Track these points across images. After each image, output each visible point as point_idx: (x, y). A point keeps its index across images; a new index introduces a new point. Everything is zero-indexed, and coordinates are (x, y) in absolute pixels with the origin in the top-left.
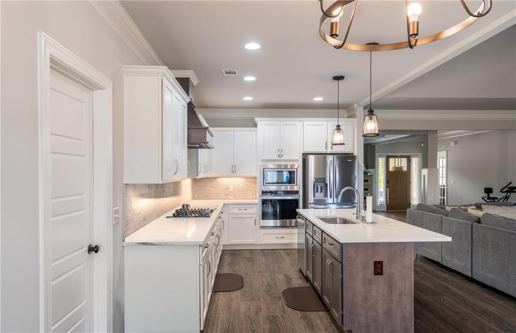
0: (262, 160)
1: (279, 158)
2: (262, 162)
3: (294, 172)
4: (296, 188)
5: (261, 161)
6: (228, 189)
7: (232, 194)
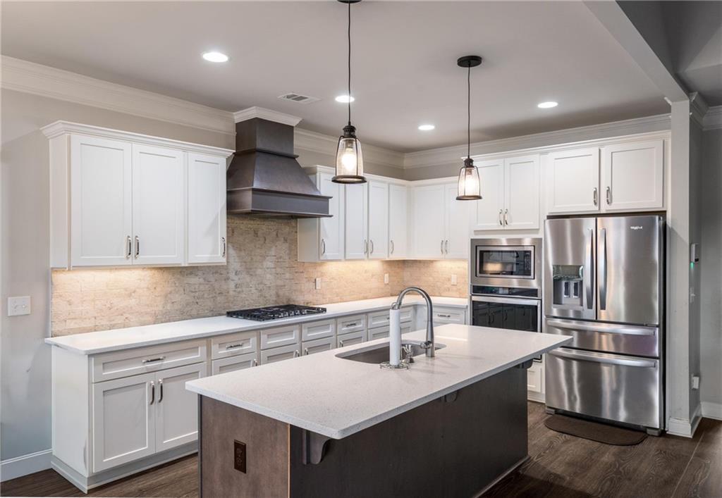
0: (475, 231)
1: (502, 228)
2: (476, 234)
3: (530, 252)
4: (534, 284)
5: (473, 233)
6: (449, 280)
7: (455, 288)
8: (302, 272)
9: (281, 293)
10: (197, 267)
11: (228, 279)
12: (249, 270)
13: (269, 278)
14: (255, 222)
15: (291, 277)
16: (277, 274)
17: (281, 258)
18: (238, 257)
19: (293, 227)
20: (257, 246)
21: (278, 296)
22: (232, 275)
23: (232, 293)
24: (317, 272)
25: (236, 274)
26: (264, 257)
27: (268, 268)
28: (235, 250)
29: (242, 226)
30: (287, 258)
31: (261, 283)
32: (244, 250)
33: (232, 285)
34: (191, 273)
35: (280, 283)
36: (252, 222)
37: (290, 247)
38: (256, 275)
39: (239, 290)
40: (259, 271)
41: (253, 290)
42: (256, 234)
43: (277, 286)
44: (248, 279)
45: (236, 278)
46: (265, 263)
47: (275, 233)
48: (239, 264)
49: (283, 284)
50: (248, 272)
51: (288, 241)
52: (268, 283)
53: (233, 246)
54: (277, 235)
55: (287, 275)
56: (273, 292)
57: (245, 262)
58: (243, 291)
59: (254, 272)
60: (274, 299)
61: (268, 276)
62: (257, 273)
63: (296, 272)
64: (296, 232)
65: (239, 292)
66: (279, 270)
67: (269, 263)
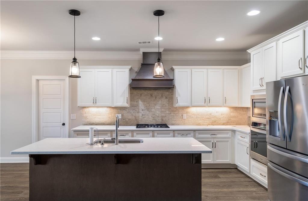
0: (253, 91)
8: (176, 111)
9: (164, 119)
10: (126, 107)
11: (139, 112)
12: (148, 109)
13: (158, 113)
14: (151, 91)
15: (170, 113)
16: (162, 111)
17: (164, 105)
18: (144, 104)
19: (170, 92)
20: (152, 100)
21: (162, 120)
22: (140, 111)
23: (140, 117)
24: (184, 111)
25: (142, 110)
26: (155, 105)
27: (157, 109)
28: (142, 102)
29: (145, 93)
30: (167, 105)
31: (154, 115)
32: (146, 102)
33: (140, 115)
34: (124, 110)
35: (163, 115)
36: (149, 91)
37: (168, 101)
38: (151, 111)
39: (143, 117)
40: (153, 110)
41: (150, 117)
42: (151, 95)
43: (162, 116)
44: (148, 113)
45: (142, 112)
46: (156, 107)
47: (161, 95)
48: (144, 107)
49: (165, 115)
50: (148, 110)
51: (168, 98)
52: (157, 115)
53: (141, 100)
54: (162, 96)
55: (167, 112)
56: (160, 118)
57: (146, 106)
58: (145, 117)
59: (151, 110)
60: (161, 121)
61: (158, 112)
62: (152, 111)
63: (172, 111)
64: (172, 94)
65: (144, 117)
66: (163, 110)
67: (158, 107)
